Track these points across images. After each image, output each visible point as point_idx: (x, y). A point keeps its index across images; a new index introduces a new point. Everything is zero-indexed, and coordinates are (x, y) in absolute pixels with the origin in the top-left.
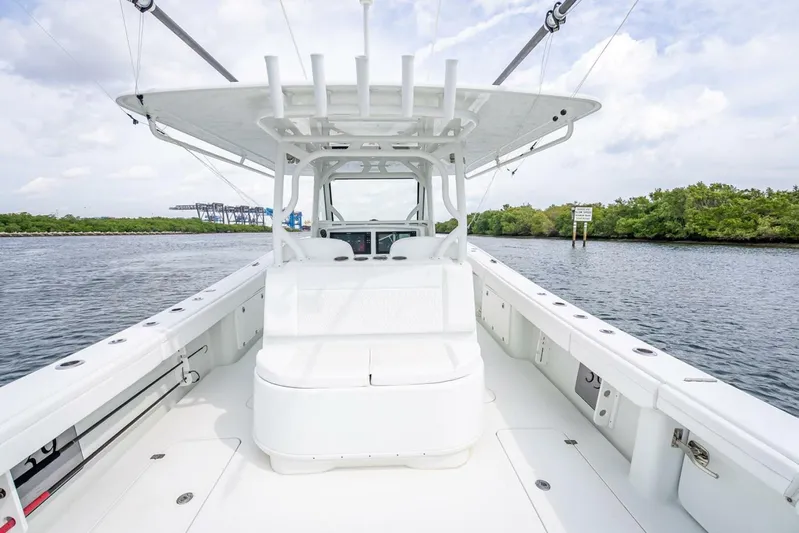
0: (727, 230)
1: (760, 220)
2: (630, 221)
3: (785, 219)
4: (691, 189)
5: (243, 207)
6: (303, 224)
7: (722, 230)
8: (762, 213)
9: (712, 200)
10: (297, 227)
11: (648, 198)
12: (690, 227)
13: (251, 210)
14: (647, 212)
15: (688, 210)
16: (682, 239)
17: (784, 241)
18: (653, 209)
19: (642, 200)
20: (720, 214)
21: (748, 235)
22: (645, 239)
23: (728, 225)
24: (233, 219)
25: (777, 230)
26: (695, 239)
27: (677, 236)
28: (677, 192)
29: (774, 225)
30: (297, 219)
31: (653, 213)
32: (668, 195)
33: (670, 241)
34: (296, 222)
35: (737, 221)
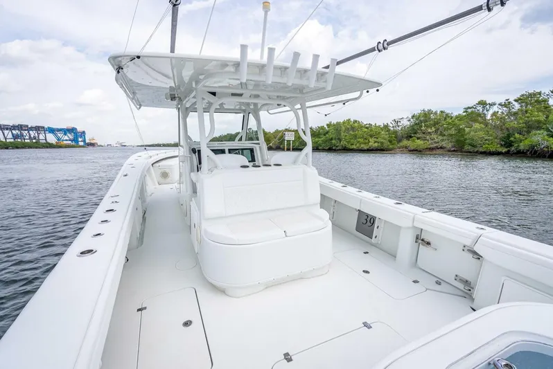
0: (358, 145)
1: (370, 140)
2: (317, 139)
3: (380, 140)
4: (344, 123)
5: (39, 127)
6: (87, 141)
7: (356, 145)
8: (371, 136)
9: (353, 128)
10: (81, 144)
11: (326, 126)
12: (343, 143)
13: (32, 129)
14: (325, 135)
15: (342, 134)
16: (340, 150)
17: (379, 150)
18: (327, 133)
19: (322, 128)
20: (355, 137)
21: (366, 148)
22: (324, 150)
23: (358, 142)
24: (10, 136)
25: (376, 145)
26: (346, 150)
27: (338, 148)
28: (338, 124)
29: (375, 142)
30: (81, 137)
31: (327, 135)
32: (334, 125)
33: (335, 151)
34: (80, 140)
35: (361, 140)
